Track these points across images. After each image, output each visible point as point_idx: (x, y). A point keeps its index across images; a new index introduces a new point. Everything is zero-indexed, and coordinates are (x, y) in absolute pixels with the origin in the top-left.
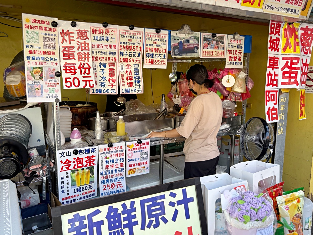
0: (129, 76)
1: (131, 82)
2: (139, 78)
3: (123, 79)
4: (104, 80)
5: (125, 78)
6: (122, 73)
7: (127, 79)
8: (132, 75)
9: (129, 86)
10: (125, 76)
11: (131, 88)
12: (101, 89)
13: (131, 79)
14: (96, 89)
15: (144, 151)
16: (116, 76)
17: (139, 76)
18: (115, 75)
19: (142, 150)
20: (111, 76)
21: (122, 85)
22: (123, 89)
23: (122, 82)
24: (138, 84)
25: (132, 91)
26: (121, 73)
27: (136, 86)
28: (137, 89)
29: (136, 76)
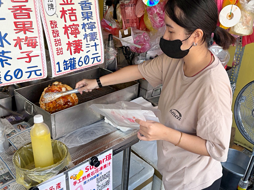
0: (69, 23)
1: (76, 39)
2: (92, 27)
3: (56, 33)
4: (2, 46)
5: (61, 31)
8: (76, 20)
9: (73, 51)
11: (77, 56)
13: (75, 32)
15: (103, 174)
18: (34, 26)
19: (100, 172)
20: (21, 30)
21: (55, 52)
22: (58, 63)
23: (53, 43)
24: (92, 43)
25: (80, 64)
26: (49, 19)
27: (88, 49)
28: (91, 56)
29: (86, 21)
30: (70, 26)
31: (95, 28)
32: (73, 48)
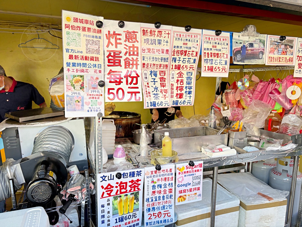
0: (179, 85)
1: (181, 93)
2: (190, 88)
3: (172, 89)
5: (175, 88)
6: (172, 83)
7: (177, 89)
8: (183, 84)
9: (178, 97)
10: (175, 85)
11: (180, 100)
13: (181, 89)
15: (196, 175)
17: (191, 86)
19: (194, 173)
24: (189, 95)
25: (181, 103)
27: (186, 98)
28: (186, 101)
29: (188, 85)
30: (179, 87)
31: (192, 89)
32: (178, 96)
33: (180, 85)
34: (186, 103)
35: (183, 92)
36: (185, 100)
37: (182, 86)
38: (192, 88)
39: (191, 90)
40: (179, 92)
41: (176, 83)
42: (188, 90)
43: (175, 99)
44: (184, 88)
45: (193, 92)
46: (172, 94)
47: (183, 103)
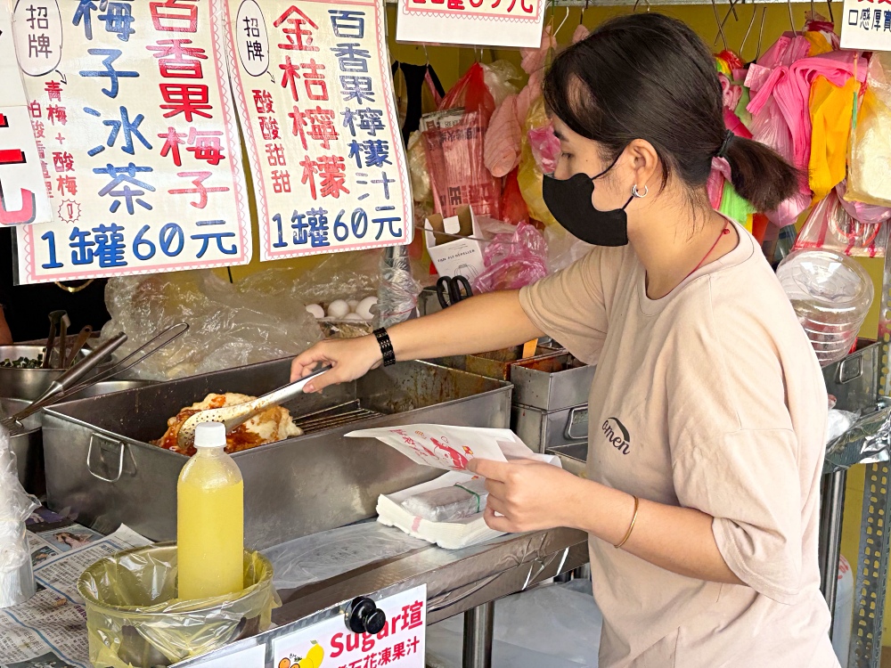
0: (305, 104)
1: (328, 153)
2: (373, 122)
3: (269, 128)
4: (129, 149)
7: (298, 128)
8: (325, 98)
9: (318, 187)
10: (283, 102)
11: (331, 205)
12: (114, 227)
13: (325, 131)
14: (76, 232)
16: (216, 111)
17: (373, 106)
18: (213, 98)
20: (177, 110)
21: (269, 183)
22: (277, 219)
24: (375, 172)
25: (341, 231)
26: (250, 85)
27: (363, 190)
28: (371, 213)
29: (354, 105)
30: (308, 112)
31: (382, 127)
32: (318, 179)
33: (313, 104)
34: (373, 229)
35: (340, 147)
36: (364, 205)
37: (323, 105)
38: (384, 119)
39: (381, 135)
40: (315, 150)
41: (284, 84)
42: (362, 136)
43: (300, 200)
44: (338, 123)
45: (390, 145)
46: (278, 168)
47: (355, 228)
